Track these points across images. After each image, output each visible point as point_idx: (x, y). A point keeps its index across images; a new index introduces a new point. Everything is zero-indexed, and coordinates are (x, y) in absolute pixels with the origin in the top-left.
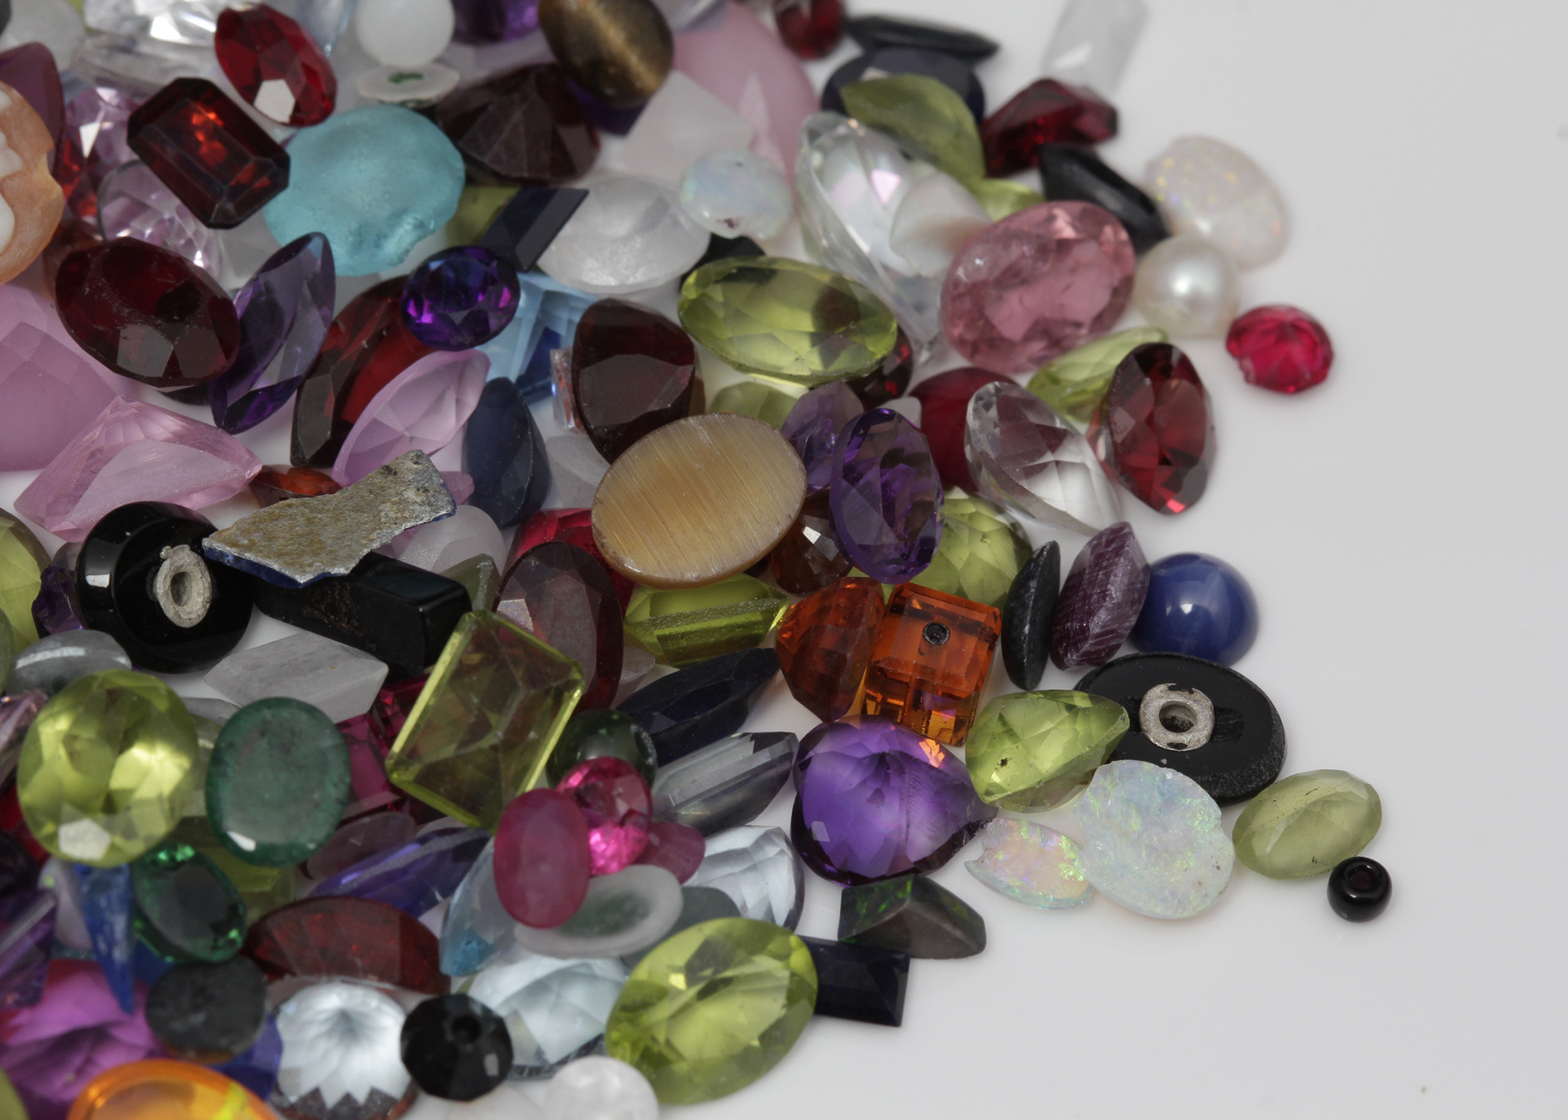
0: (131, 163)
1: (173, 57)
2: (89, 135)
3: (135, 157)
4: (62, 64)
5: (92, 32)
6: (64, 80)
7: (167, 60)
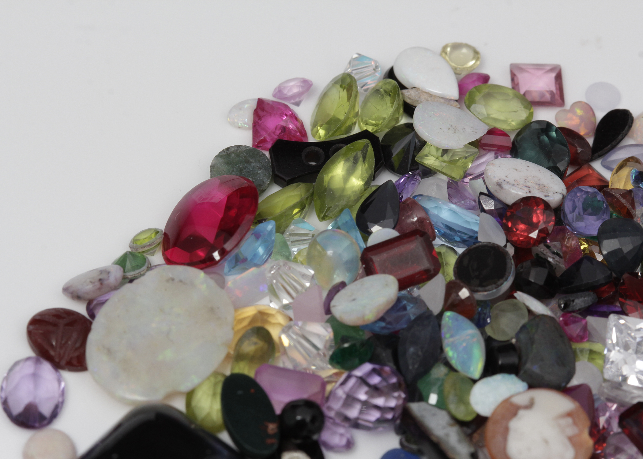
0: (618, 433)
1: (636, 392)
2: (602, 421)
3: (620, 430)
4: (594, 391)
5: (605, 380)
6: (595, 397)
7: (633, 393)
